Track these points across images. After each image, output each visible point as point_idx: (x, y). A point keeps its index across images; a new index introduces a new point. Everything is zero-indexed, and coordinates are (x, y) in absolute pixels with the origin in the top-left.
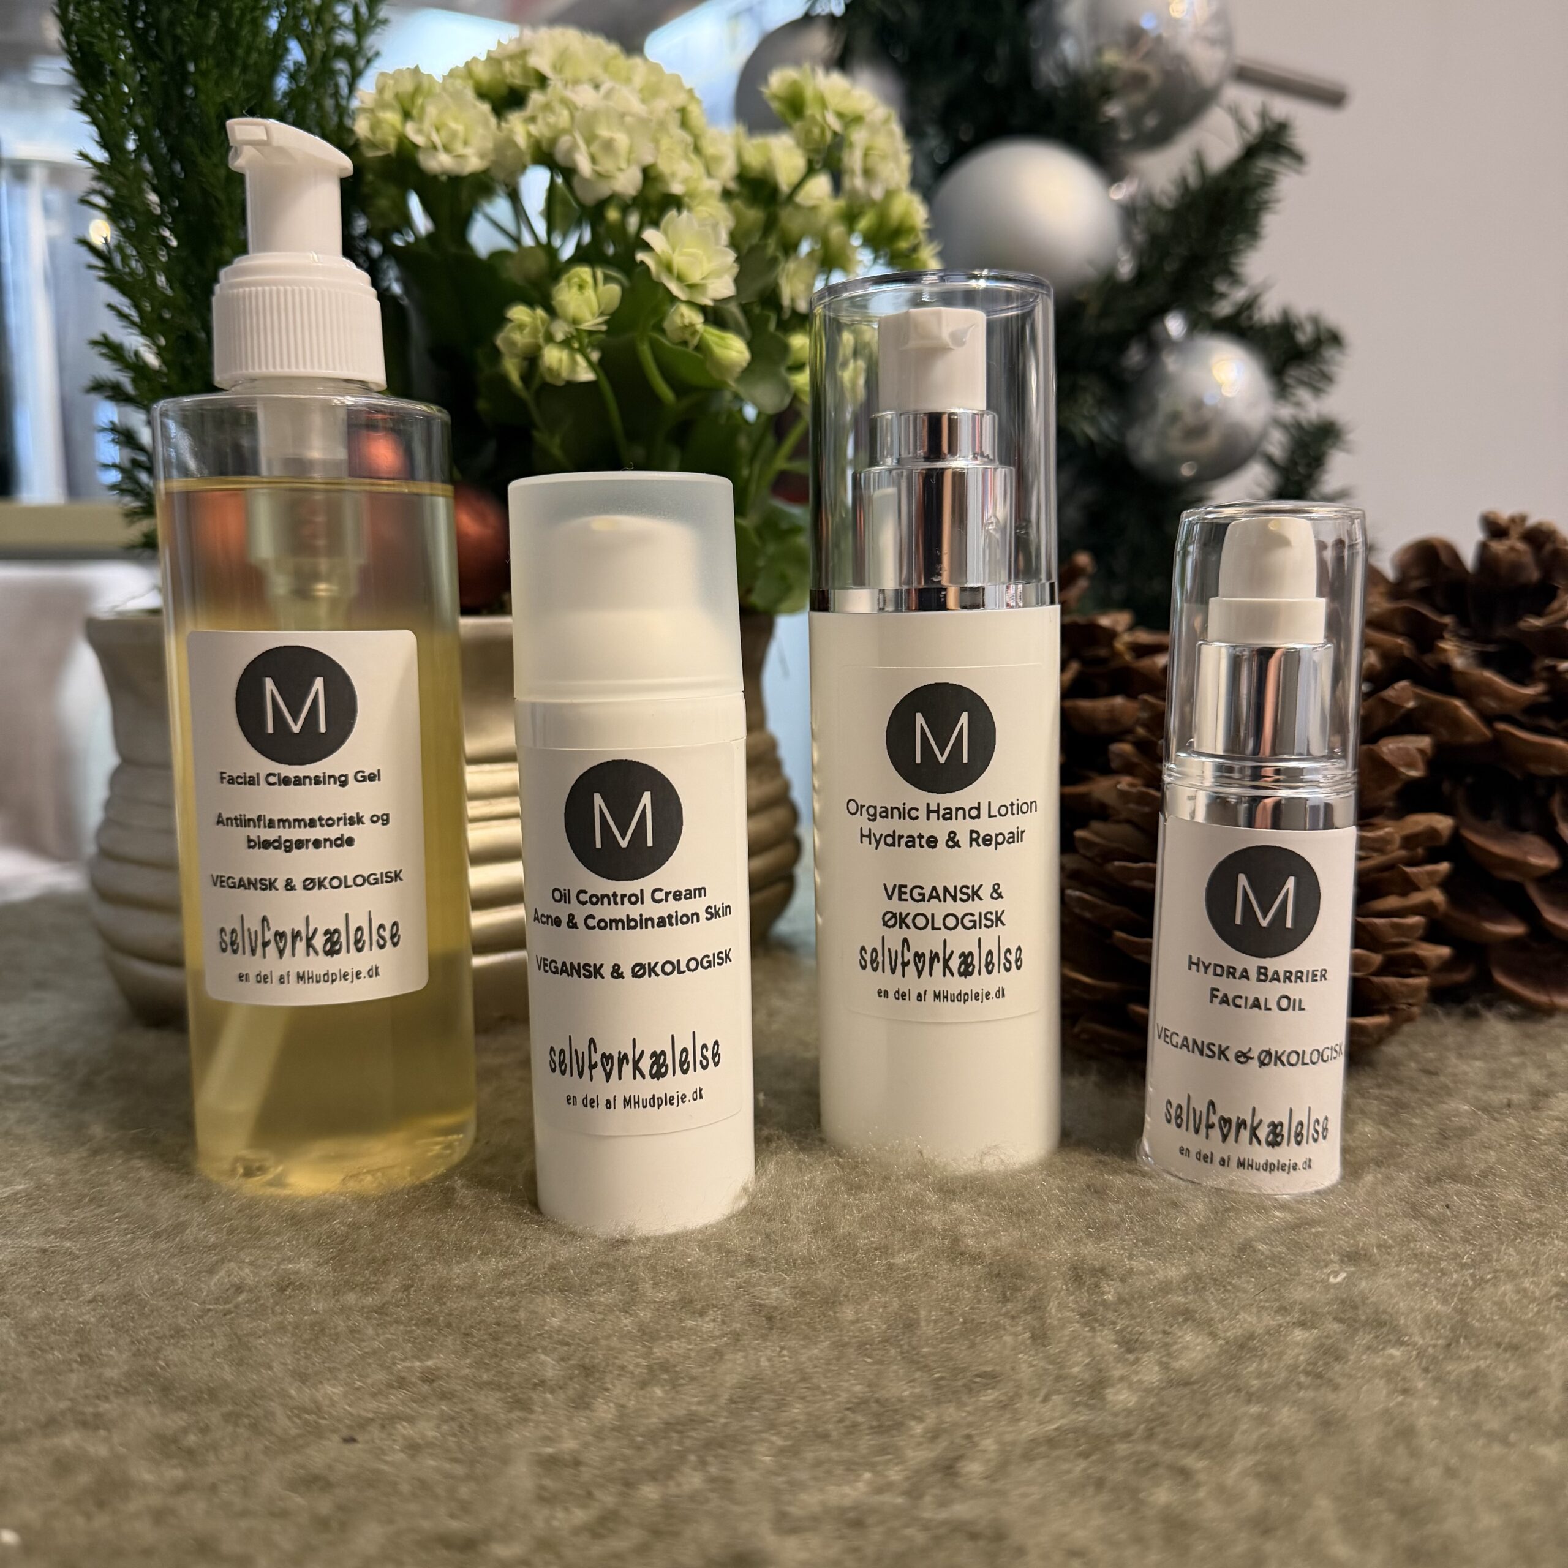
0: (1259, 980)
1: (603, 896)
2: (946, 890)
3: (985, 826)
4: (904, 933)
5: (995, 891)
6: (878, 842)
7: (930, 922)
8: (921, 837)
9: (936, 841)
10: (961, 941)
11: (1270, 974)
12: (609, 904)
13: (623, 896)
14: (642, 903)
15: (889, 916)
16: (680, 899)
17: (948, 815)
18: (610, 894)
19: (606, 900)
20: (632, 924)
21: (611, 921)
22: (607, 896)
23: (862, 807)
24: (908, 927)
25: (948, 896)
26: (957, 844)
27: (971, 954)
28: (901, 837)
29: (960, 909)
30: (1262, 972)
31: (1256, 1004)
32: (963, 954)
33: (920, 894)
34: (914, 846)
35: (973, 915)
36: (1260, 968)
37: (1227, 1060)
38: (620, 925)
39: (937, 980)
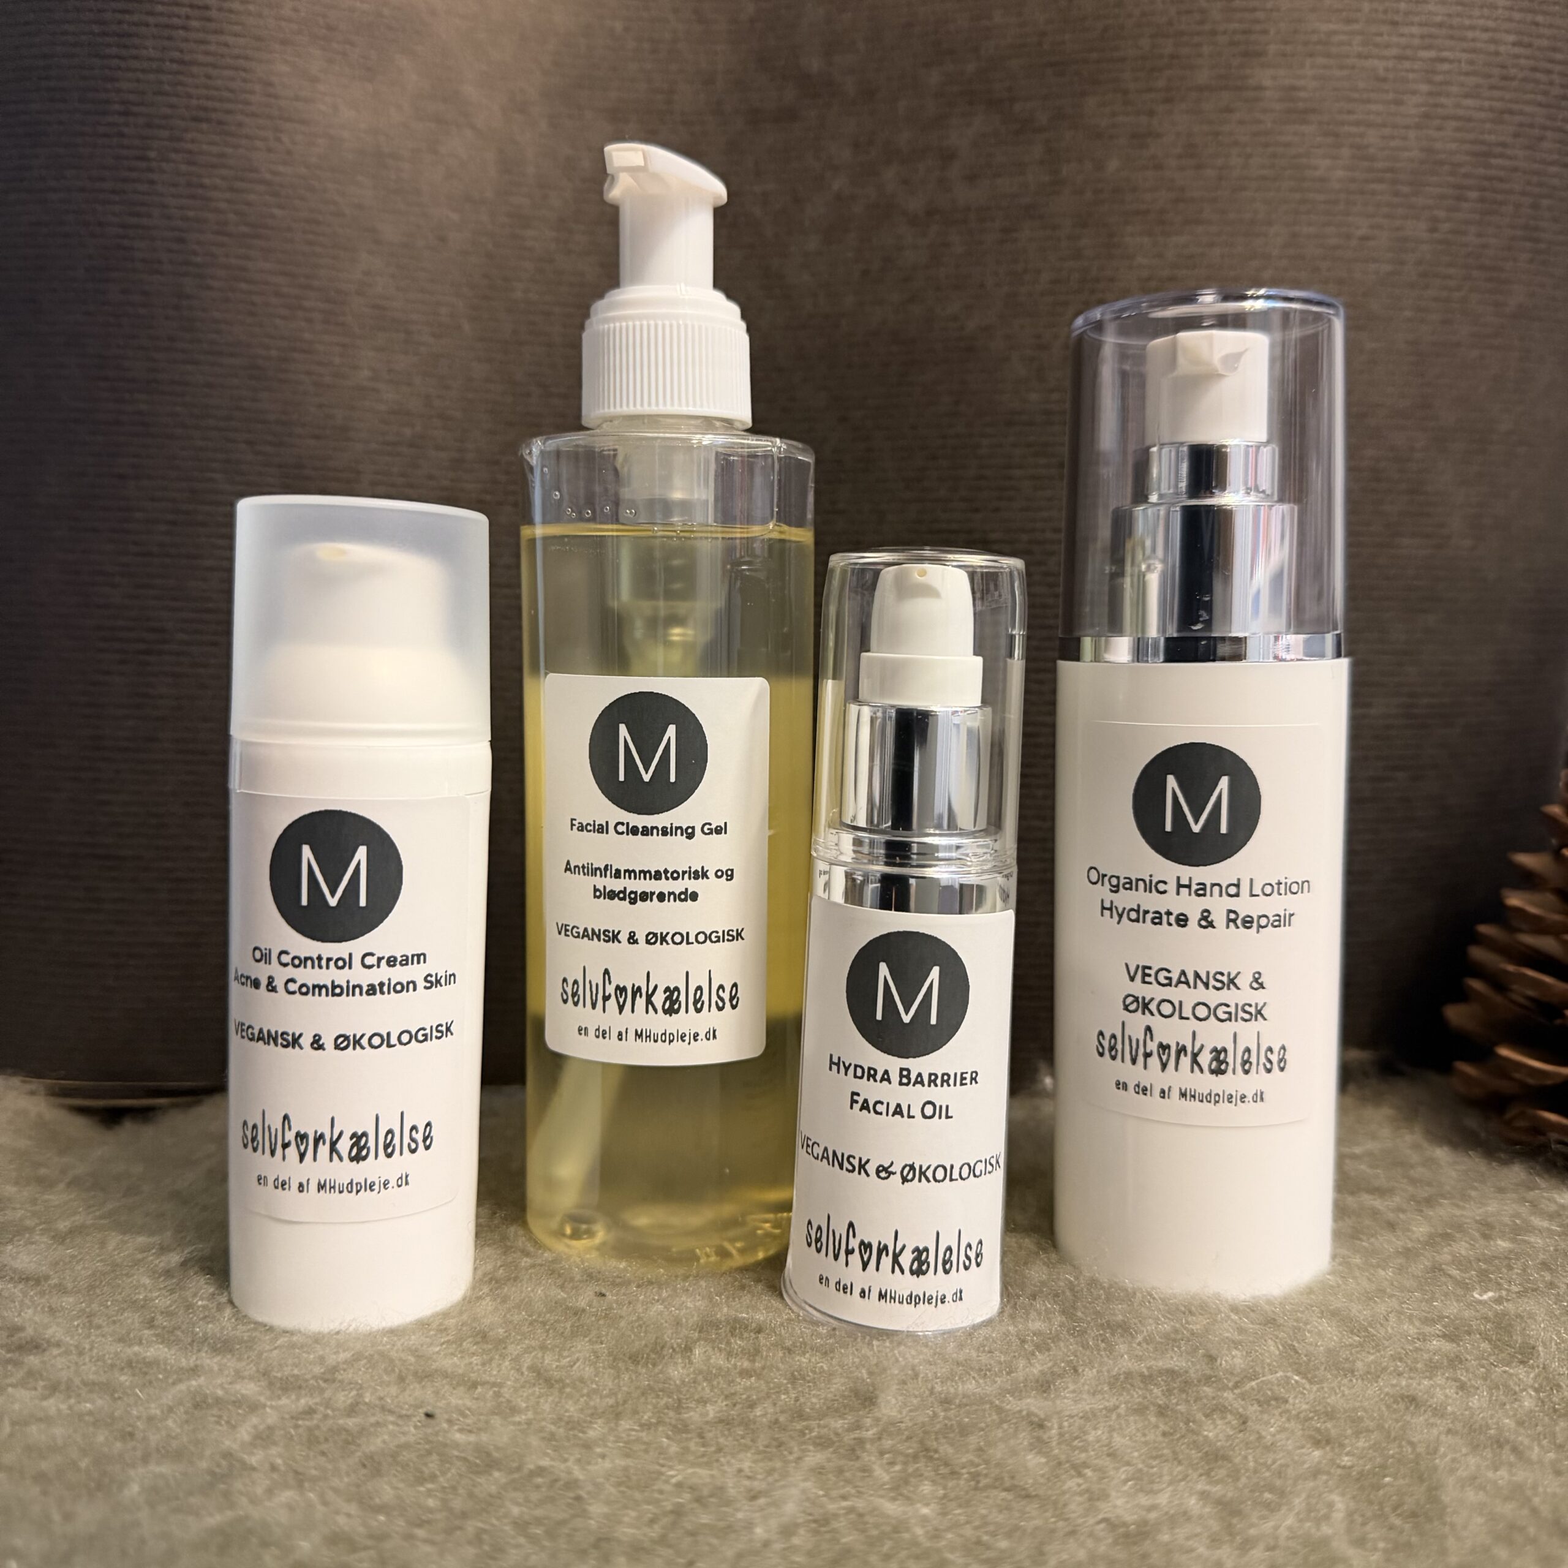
0: (901, 1084)
1: (306, 959)
2: (1197, 975)
3: (1245, 906)
4: (1147, 1019)
5: (1256, 980)
6: (1120, 916)
7: (1178, 1010)
8: (1169, 913)
9: (1186, 920)
10: (1214, 1035)
11: (913, 1077)
12: (313, 967)
13: (329, 960)
14: (350, 967)
15: (1130, 999)
16: (394, 965)
17: (1202, 890)
18: (315, 957)
19: (309, 963)
20: (338, 991)
21: (314, 987)
22: (311, 959)
23: (1104, 876)
24: (1152, 1014)
25: (1198, 981)
26: (1211, 925)
27: (1225, 1050)
28: (1146, 912)
29: (1213, 997)
30: (905, 1073)
31: (898, 1111)
32: (1215, 1050)
33: (1166, 978)
34: (1160, 923)
35: (1228, 1006)
36: (902, 1070)
37: (868, 1175)
38: (324, 991)
39: (1183, 1076)
